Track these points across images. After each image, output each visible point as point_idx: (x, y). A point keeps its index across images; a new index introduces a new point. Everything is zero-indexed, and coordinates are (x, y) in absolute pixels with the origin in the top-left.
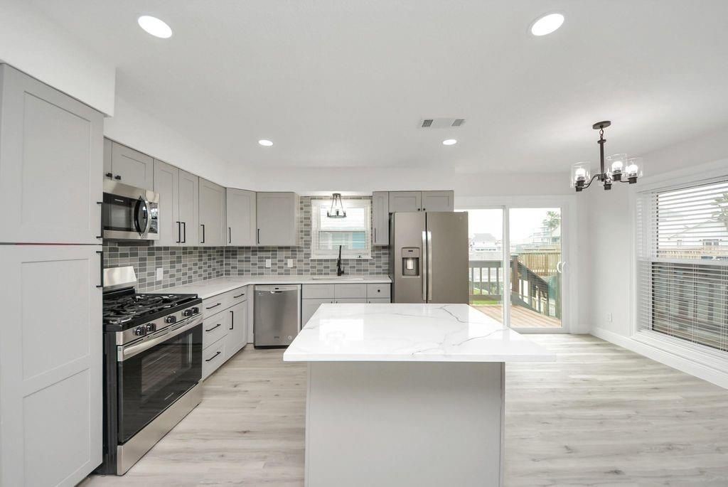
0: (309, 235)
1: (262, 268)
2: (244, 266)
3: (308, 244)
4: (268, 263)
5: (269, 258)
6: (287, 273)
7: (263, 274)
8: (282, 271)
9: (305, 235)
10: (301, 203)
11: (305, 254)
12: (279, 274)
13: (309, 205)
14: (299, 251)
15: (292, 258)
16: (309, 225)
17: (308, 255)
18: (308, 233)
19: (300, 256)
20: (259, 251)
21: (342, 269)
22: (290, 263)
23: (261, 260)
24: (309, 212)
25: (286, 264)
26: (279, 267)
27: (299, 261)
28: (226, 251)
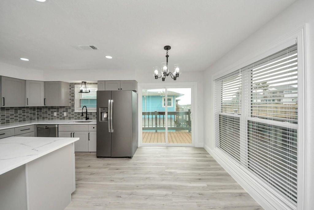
0: (73, 101)
1: (53, 116)
2: (45, 115)
3: (73, 105)
4: (55, 114)
5: (55, 112)
6: (64, 118)
7: (53, 119)
8: (62, 117)
9: (72, 101)
10: (70, 86)
11: (72, 110)
12: (60, 119)
13: (74, 87)
14: (69, 108)
15: (66, 112)
16: (73, 96)
17: (73, 110)
18: (73, 100)
19: (70, 111)
20: (52, 109)
21: (88, 117)
22: (65, 114)
23: (52, 112)
24: (74, 90)
25: (63, 114)
26: (60, 116)
27: (69, 113)
28: (37, 109)
